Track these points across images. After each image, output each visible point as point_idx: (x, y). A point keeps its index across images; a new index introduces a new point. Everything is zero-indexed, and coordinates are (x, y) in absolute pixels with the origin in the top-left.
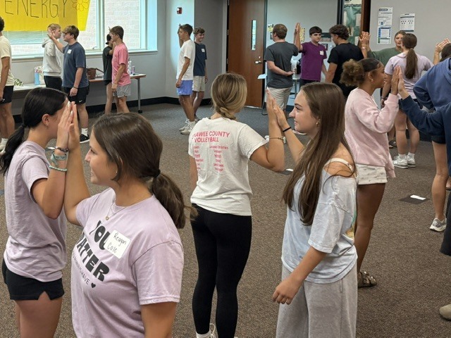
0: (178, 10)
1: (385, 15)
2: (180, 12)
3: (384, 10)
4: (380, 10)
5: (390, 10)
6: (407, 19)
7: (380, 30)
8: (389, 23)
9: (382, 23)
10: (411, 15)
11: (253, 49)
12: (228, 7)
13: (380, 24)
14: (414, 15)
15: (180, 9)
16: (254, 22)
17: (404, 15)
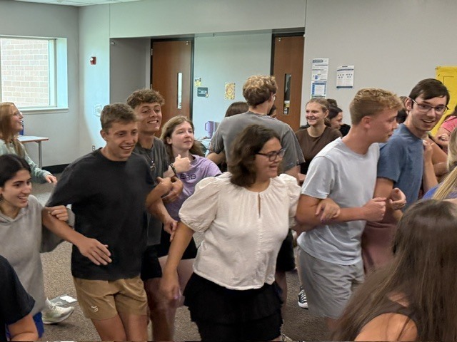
0: (92, 59)
1: (320, 67)
2: (94, 62)
3: (319, 61)
4: (314, 61)
5: (326, 61)
6: (345, 72)
7: (313, 87)
8: (324, 76)
9: (316, 77)
10: (349, 67)
11: (179, 107)
12: (152, 57)
13: (314, 78)
14: (352, 67)
15: (94, 58)
16: (180, 75)
17: (341, 67)
